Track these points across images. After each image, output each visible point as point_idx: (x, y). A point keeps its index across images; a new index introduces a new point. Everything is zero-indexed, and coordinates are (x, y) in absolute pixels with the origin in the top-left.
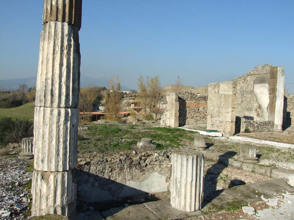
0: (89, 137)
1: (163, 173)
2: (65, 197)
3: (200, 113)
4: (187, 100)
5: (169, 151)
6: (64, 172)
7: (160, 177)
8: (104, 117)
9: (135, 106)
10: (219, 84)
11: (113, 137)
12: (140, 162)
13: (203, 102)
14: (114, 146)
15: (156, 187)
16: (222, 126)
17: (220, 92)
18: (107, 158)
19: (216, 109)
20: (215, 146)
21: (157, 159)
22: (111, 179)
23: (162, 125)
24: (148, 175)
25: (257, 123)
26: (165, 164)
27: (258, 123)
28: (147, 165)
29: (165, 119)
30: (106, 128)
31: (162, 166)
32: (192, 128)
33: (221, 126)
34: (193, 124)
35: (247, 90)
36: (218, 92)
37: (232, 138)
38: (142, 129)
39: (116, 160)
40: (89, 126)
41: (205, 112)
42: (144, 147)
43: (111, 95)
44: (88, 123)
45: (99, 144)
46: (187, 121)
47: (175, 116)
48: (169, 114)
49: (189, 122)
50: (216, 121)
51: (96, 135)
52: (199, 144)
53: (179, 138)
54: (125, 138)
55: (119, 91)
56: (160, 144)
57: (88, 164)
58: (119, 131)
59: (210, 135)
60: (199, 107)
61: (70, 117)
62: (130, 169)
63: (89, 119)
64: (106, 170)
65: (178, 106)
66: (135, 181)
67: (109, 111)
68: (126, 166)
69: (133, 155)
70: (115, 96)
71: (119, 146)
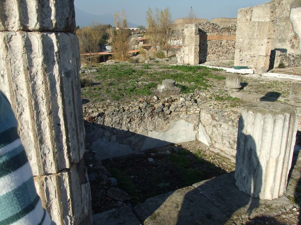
0: (99, 82)
1: (190, 121)
2: (70, 216)
3: (222, 47)
4: (208, 33)
5: (197, 94)
6: (60, 173)
7: (187, 125)
8: (112, 57)
9: (144, 44)
10: (251, 9)
11: (127, 79)
12: (163, 109)
13: (226, 34)
14: (130, 91)
15: (182, 136)
16: (254, 61)
17: (253, 20)
18: (123, 106)
19: (247, 41)
20: (250, 86)
21: (183, 104)
22: (130, 130)
23: (179, 63)
24: (173, 123)
25: (293, 57)
26: (193, 110)
27: (295, 56)
28: (171, 112)
29: (182, 55)
30: (117, 69)
31: (188, 113)
32: (214, 65)
33: (252, 61)
34: (214, 60)
35: (281, 16)
36: (251, 20)
37: (265, 75)
38: (159, 69)
39: (134, 109)
40: (98, 68)
41: (228, 46)
42: (166, 91)
43: (118, 33)
44: (95, 64)
45: (112, 89)
46: (207, 57)
47: (195, 52)
48: (187, 50)
49: (211, 58)
50: (246, 55)
51: (107, 78)
52: (232, 84)
53: (204, 77)
54: (141, 80)
55: (125, 28)
56: (184, 85)
57: (101, 115)
58: (132, 72)
59: (239, 72)
60: (222, 41)
61: (56, 53)
62: (152, 118)
63: (96, 60)
64: (124, 121)
65: (198, 39)
66: (158, 132)
67: (117, 51)
68: (147, 115)
69: (154, 101)
70: (122, 33)
71: (136, 90)
